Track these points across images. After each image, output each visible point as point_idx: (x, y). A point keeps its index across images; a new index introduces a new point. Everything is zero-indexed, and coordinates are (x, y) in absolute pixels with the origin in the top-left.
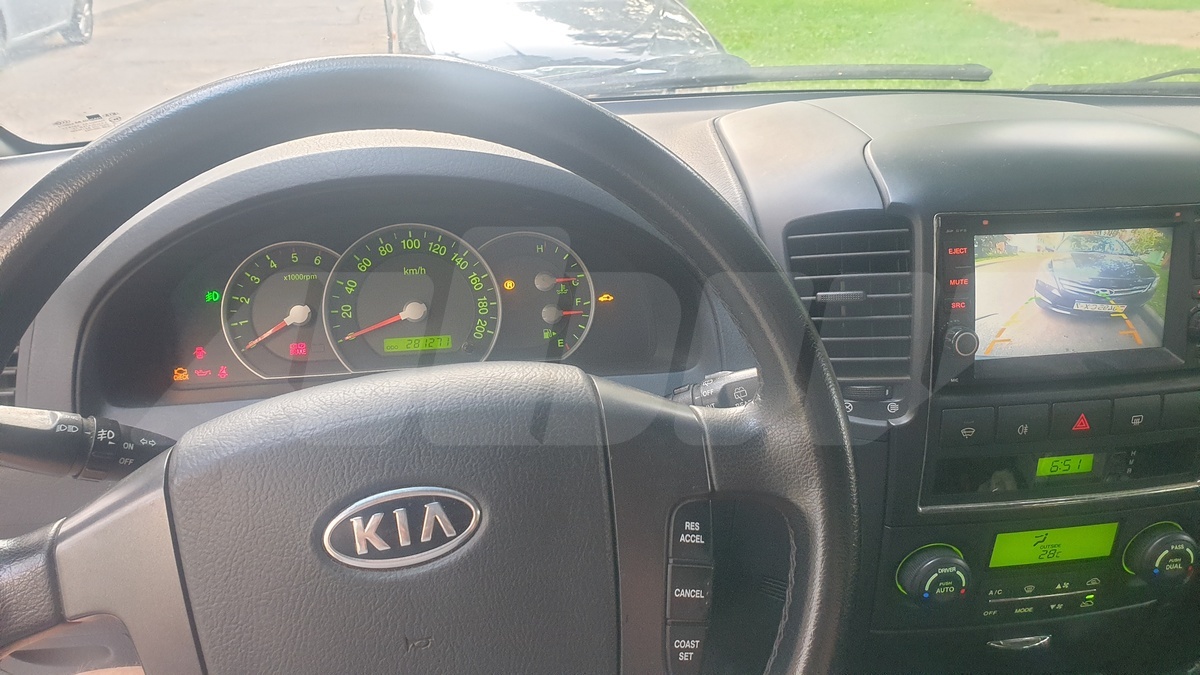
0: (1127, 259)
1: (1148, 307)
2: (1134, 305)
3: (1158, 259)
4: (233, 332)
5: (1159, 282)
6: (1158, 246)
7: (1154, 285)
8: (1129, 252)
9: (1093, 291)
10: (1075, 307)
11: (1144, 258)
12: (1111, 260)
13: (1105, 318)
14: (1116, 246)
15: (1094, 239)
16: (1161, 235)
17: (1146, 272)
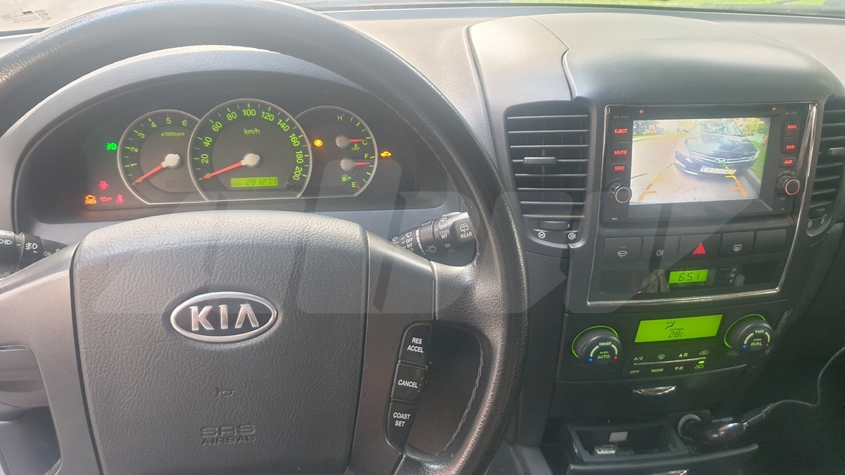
0: (739, 139)
1: (750, 171)
2: (741, 170)
3: (760, 139)
4: (126, 171)
5: (759, 155)
6: (760, 130)
7: (755, 157)
8: (740, 134)
9: (714, 159)
10: (701, 171)
11: (750, 138)
12: (727, 139)
13: (721, 178)
14: (732, 130)
15: (717, 125)
16: (763, 122)
17: (751, 148)
